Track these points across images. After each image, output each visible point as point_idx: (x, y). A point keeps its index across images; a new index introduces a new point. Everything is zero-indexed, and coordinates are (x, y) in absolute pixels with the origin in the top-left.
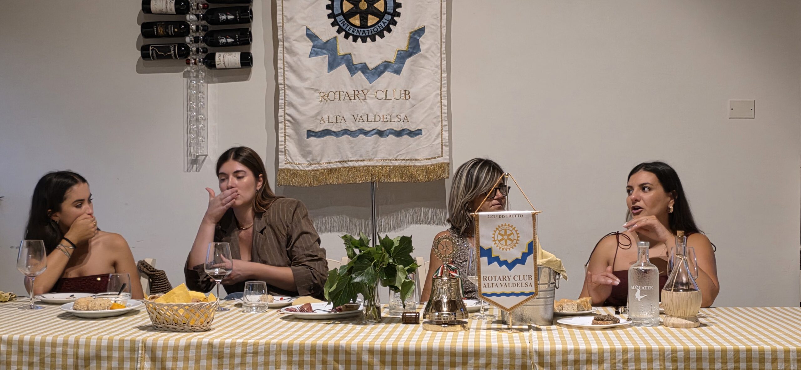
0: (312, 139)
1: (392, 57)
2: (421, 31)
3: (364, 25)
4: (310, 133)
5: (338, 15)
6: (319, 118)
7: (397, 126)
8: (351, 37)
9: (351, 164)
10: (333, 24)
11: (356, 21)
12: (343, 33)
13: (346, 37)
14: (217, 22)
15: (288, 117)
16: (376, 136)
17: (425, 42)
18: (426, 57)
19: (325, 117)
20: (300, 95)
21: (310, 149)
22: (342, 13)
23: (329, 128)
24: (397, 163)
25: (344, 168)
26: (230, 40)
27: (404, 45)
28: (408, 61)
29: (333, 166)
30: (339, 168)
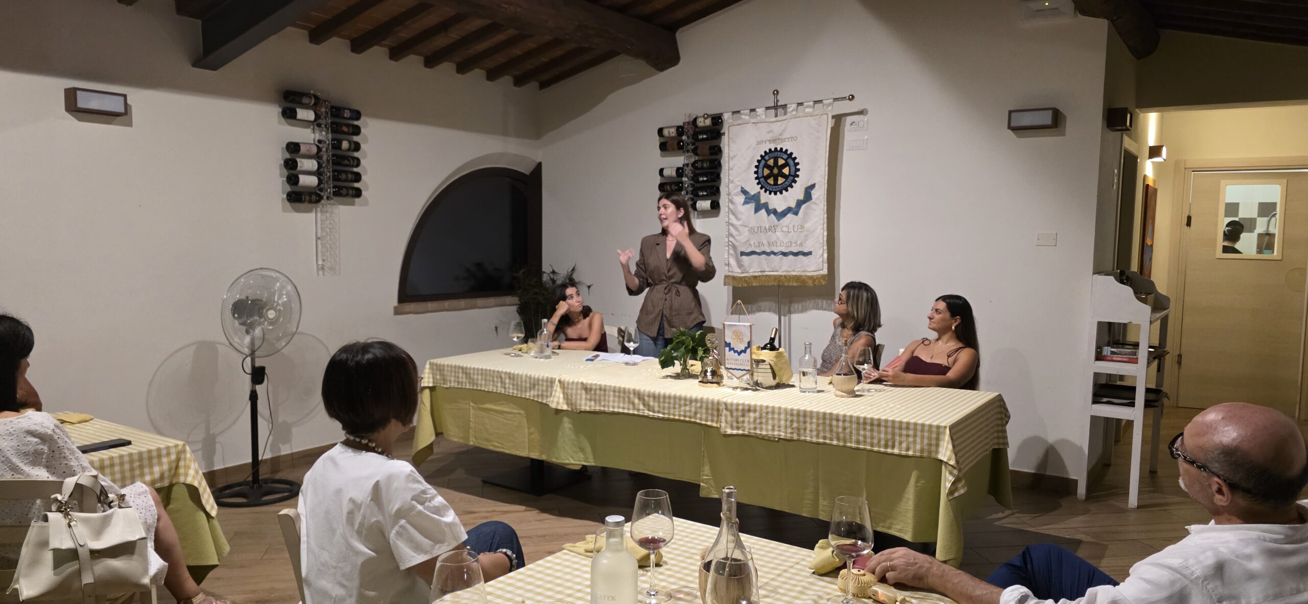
0: (744, 257)
1: (793, 205)
2: (813, 186)
3: (776, 184)
4: (742, 254)
5: (761, 177)
6: (748, 243)
7: (795, 250)
8: (768, 192)
9: (766, 273)
10: (758, 184)
11: (771, 181)
12: (764, 189)
13: (765, 192)
14: (698, 182)
15: (730, 243)
16: (781, 256)
17: (815, 193)
18: (815, 203)
19: (752, 243)
20: (737, 229)
21: (742, 263)
22: (763, 176)
23: (754, 250)
24: (794, 274)
25: (763, 276)
26: (705, 193)
27: (801, 197)
28: (803, 207)
29: (757, 274)
30: (760, 276)
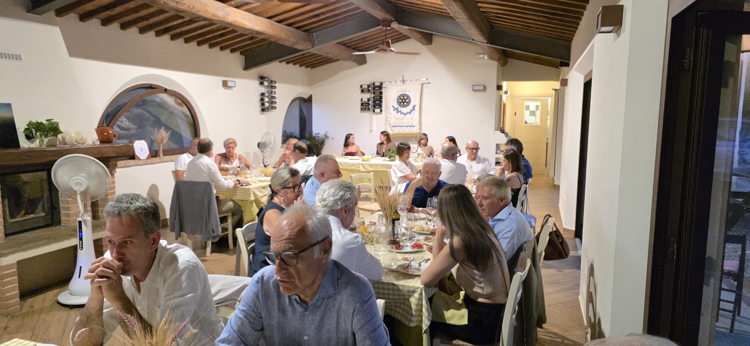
1: (409, 111)
2: (415, 106)
3: (404, 105)
4: (393, 126)
7: (410, 125)
9: (401, 132)
10: (398, 104)
12: (400, 106)
15: (389, 123)
16: (405, 127)
17: (416, 108)
18: (416, 111)
19: (396, 123)
20: (391, 118)
21: (393, 129)
22: (399, 102)
24: (409, 132)
26: (378, 107)
27: (412, 109)
28: (412, 112)
29: (398, 133)
